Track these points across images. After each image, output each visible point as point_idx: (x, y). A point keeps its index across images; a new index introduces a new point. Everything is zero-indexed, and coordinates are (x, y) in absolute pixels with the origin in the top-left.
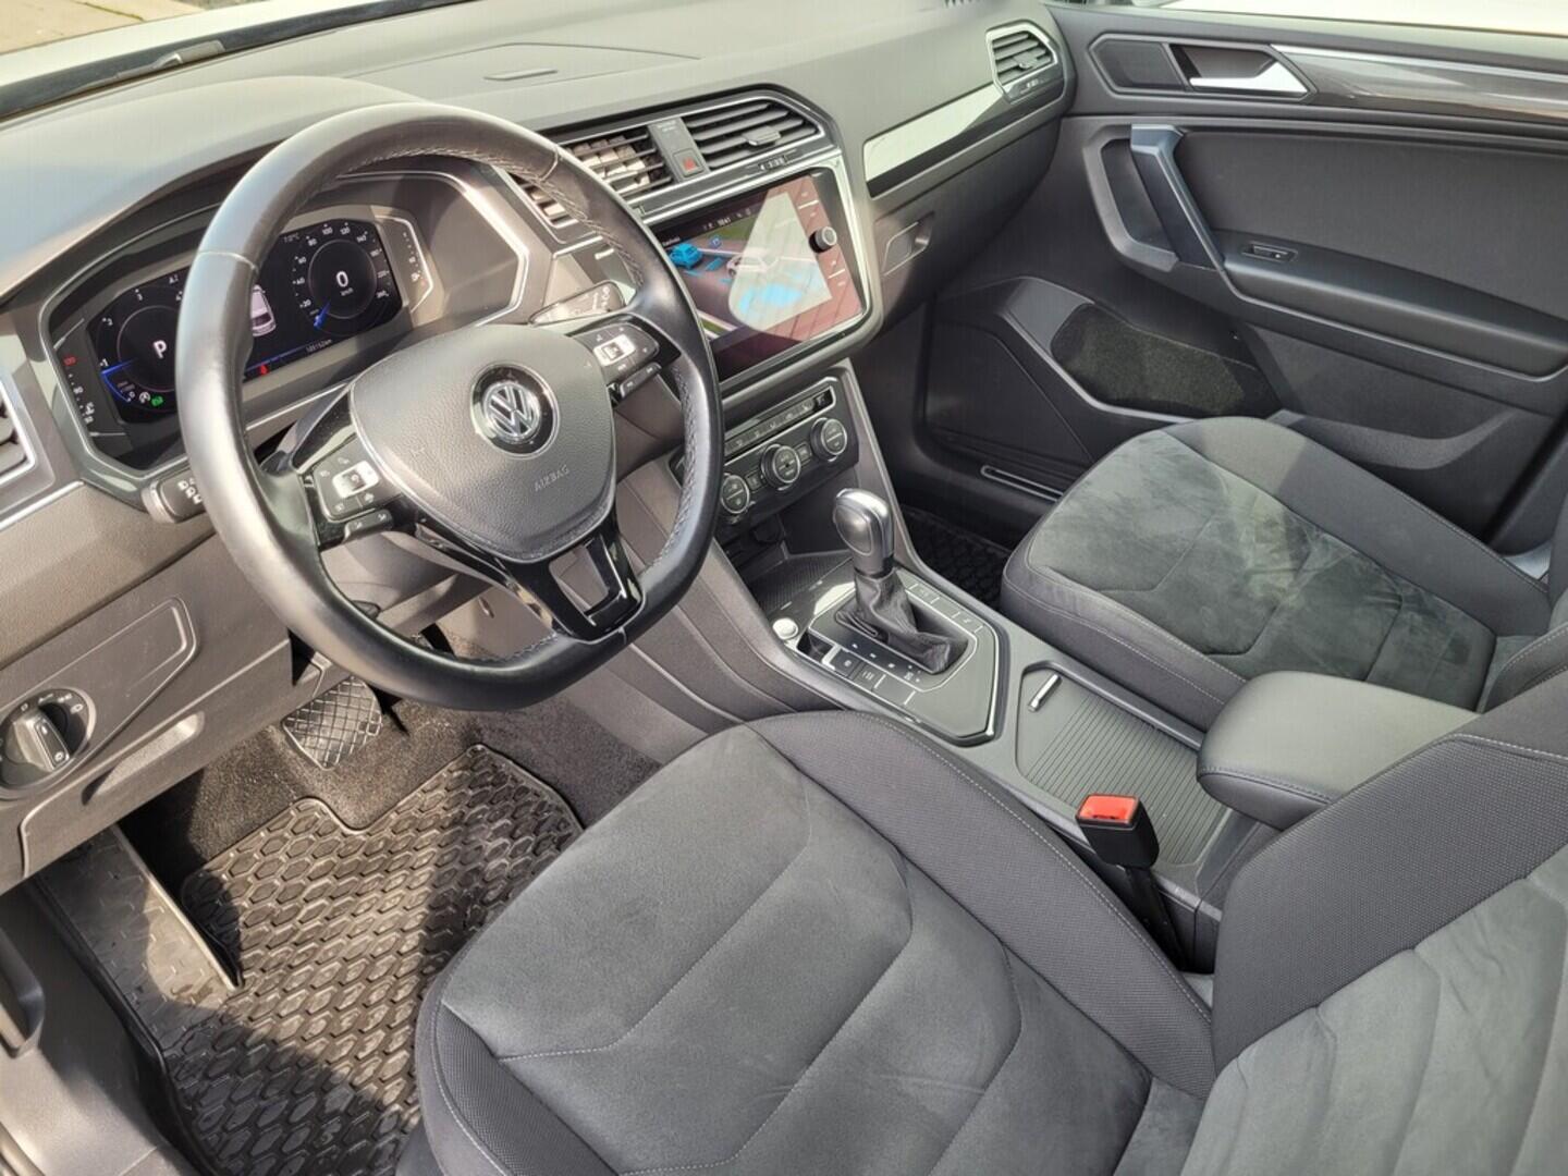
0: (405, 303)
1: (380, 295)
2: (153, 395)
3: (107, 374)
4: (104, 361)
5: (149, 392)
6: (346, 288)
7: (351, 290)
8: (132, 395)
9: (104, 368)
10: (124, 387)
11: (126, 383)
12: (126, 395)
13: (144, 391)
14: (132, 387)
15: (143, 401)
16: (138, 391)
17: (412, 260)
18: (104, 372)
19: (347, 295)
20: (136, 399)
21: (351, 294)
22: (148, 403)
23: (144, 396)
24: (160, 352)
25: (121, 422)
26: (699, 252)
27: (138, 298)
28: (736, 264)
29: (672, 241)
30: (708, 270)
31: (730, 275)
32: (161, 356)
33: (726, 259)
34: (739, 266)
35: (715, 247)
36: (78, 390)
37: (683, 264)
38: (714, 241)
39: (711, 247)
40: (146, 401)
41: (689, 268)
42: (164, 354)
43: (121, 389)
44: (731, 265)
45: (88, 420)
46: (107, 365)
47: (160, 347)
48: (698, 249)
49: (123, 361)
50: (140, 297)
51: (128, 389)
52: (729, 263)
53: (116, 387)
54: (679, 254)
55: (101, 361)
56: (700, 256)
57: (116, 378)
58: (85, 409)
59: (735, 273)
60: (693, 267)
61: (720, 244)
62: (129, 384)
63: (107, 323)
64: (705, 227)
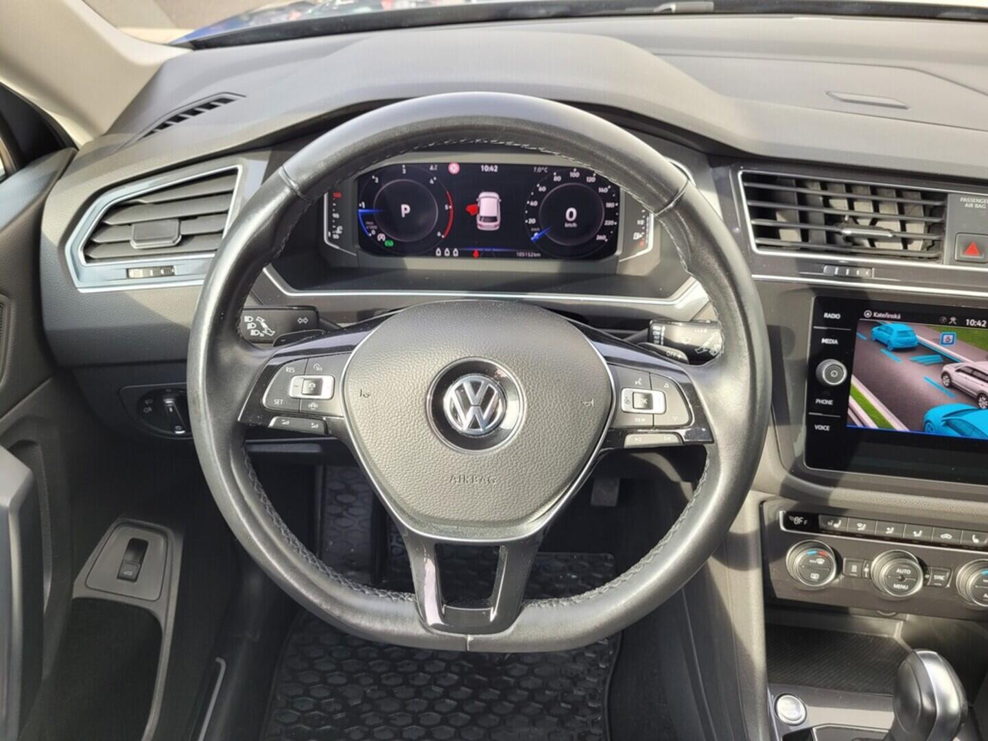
0: (618, 253)
1: (599, 238)
2: (388, 238)
3: (361, 213)
4: (363, 204)
5: (386, 235)
6: (572, 222)
7: (575, 225)
8: (373, 232)
9: (361, 208)
10: (370, 225)
11: (372, 223)
12: (370, 231)
13: (383, 233)
14: (376, 227)
15: (379, 239)
16: (378, 232)
17: (641, 222)
18: (360, 211)
19: (569, 228)
20: (375, 237)
21: (574, 228)
22: (382, 242)
23: (381, 237)
24: (404, 213)
25: (358, 246)
26: (916, 339)
27: (402, 171)
28: (959, 371)
29: (887, 315)
30: (914, 361)
31: (942, 378)
32: (403, 216)
33: (948, 360)
34: (960, 374)
35: (942, 343)
36: (336, 216)
37: (886, 342)
38: (945, 337)
39: (936, 341)
40: (382, 240)
41: (891, 349)
42: (406, 215)
43: (367, 225)
44: (949, 368)
45: (336, 237)
46: (364, 207)
47: (406, 209)
48: (917, 336)
49: (376, 208)
50: (404, 171)
51: (372, 227)
52: (948, 365)
53: (364, 223)
54: (888, 331)
55: (361, 202)
56: (916, 344)
57: (366, 217)
58: (336, 229)
59: (950, 378)
60: (897, 350)
61: (952, 343)
62: (375, 224)
63: (374, 180)
64: (944, 319)
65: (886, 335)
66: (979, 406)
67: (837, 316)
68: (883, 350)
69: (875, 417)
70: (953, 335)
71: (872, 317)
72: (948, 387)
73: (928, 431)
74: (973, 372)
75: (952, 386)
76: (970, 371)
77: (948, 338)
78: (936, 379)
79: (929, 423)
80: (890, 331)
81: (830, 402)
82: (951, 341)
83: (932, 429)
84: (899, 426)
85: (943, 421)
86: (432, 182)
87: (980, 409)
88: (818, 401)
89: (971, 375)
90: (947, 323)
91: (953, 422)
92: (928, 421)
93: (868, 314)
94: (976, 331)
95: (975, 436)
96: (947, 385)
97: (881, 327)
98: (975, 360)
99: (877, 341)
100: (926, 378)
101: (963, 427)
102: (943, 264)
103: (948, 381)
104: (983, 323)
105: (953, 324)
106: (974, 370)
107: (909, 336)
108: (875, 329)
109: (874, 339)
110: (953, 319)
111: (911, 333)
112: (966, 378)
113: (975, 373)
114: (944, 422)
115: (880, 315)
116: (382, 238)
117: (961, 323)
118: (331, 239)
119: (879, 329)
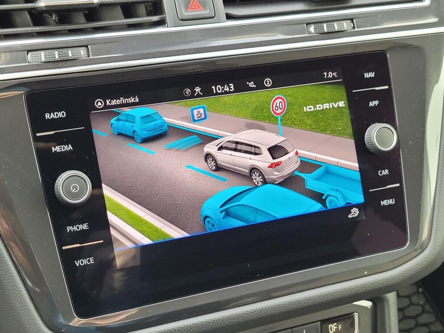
26: (165, 122)
28: (221, 148)
29: (122, 100)
30: (170, 149)
31: (206, 161)
33: (208, 139)
34: (224, 151)
35: (194, 121)
37: (131, 134)
38: (195, 112)
39: (185, 119)
41: (139, 141)
44: (210, 148)
48: (164, 118)
52: (207, 145)
54: (129, 119)
56: (165, 128)
59: (214, 159)
60: (146, 141)
61: (205, 118)
64: (188, 91)
65: (128, 124)
66: (255, 184)
67: (61, 114)
68: (131, 145)
69: (145, 229)
70: (204, 108)
71: (106, 107)
72: (215, 171)
73: (210, 229)
74: (236, 146)
75: (219, 168)
76: (233, 146)
77: (199, 112)
78: (202, 164)
79: (207, 219)
80: (131, 119)
81: (85, 227)
82: (203, 116)
83: (213, 225)
84: (176, 233)
85: (221, 212)
87: (257, 186)
88: (69, 229)
89: (235, 150)
90: (192, 96)
91: (232, 210)
92: (206, 217)
93: (99, 104)
94: (226, 98)
95: (260, 219)
96: (214, 168)
97: (120, 117)
98: (235, 132)
99: (119, 134)
100: (188, 166)
101: (244, 213)
102: (168, 27)
103: (213, 163)
104: (229, 87)
105: (199, 96)
106: (237, 143)
107: (156, 120)
108: (113, 121)
109: (116, 134)
110: (198, 89)
111: (155, 117)
112: (231, 155)
113: (239, 147)
114: (224, 213)
115: (114, 102)
117: (207, 93)
119: (118, 120)
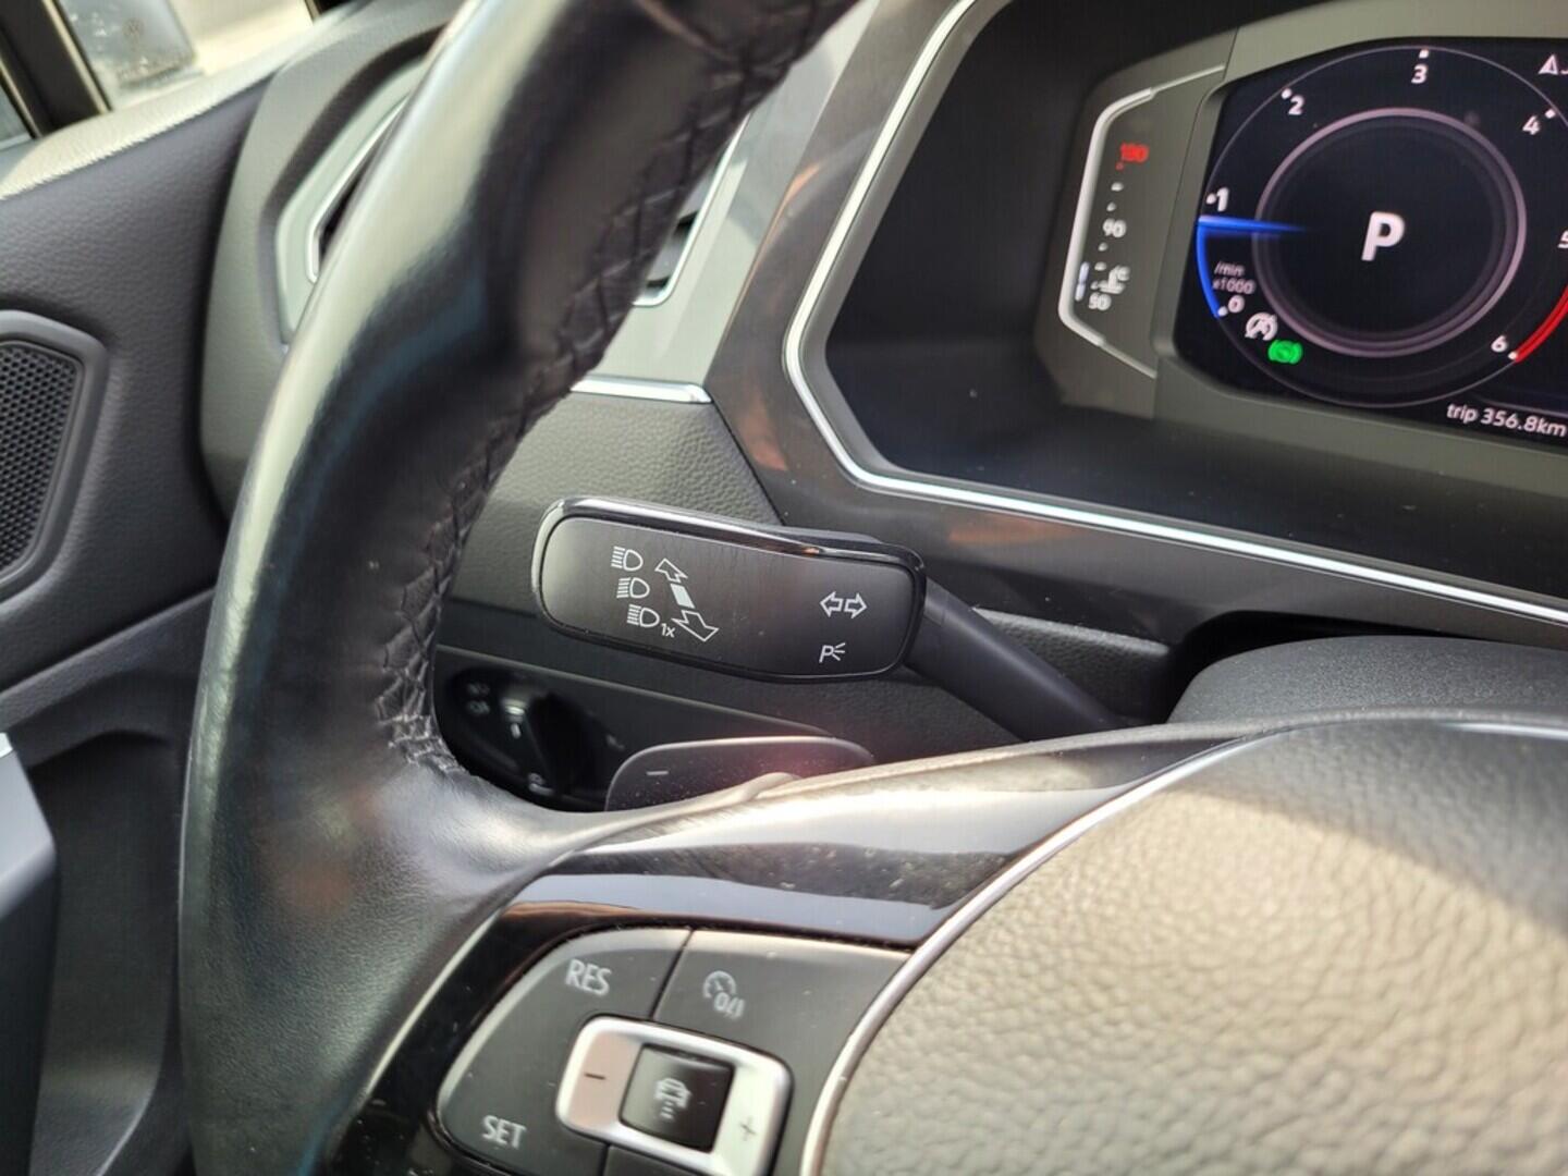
2: (1284, 333)
3: (1208, 227)
4: (1223, 194)
5: (1280, 322)
8: (1236, 304)
9: (1212, 210)
10: (1230, 277)
11: (1239, 270)
12: (1224, 297)
13: (1271, 311)
14: (1248, 287)
15: (1250, 333)
16: (1255, 304)
18: (1203, 219)
20: (1238, 321)
22: (1260, 344)
23: (1262, 325)
24: (1373, 243)
25: (1167, 347)
27: (1413, 73)
32: (1368, 254)
36: (1114, 228)
40: (1260, 335)
42: (1380, 250)
43: (1220, 276)
45: (1099, 303)
46: (1222, 206)
47: (1385, 230)
49: (1264, 219)
50: (1421, 74)
51: (1233, 285)
53: (1211, 265)
55: (1215, 191)
57: (1223, 248)
58: (1104, 276)
62: (1249, 275)
63: (1289, 104)
86: (1532, 127)
116: (1261, 327)
118: (1081, 309)
